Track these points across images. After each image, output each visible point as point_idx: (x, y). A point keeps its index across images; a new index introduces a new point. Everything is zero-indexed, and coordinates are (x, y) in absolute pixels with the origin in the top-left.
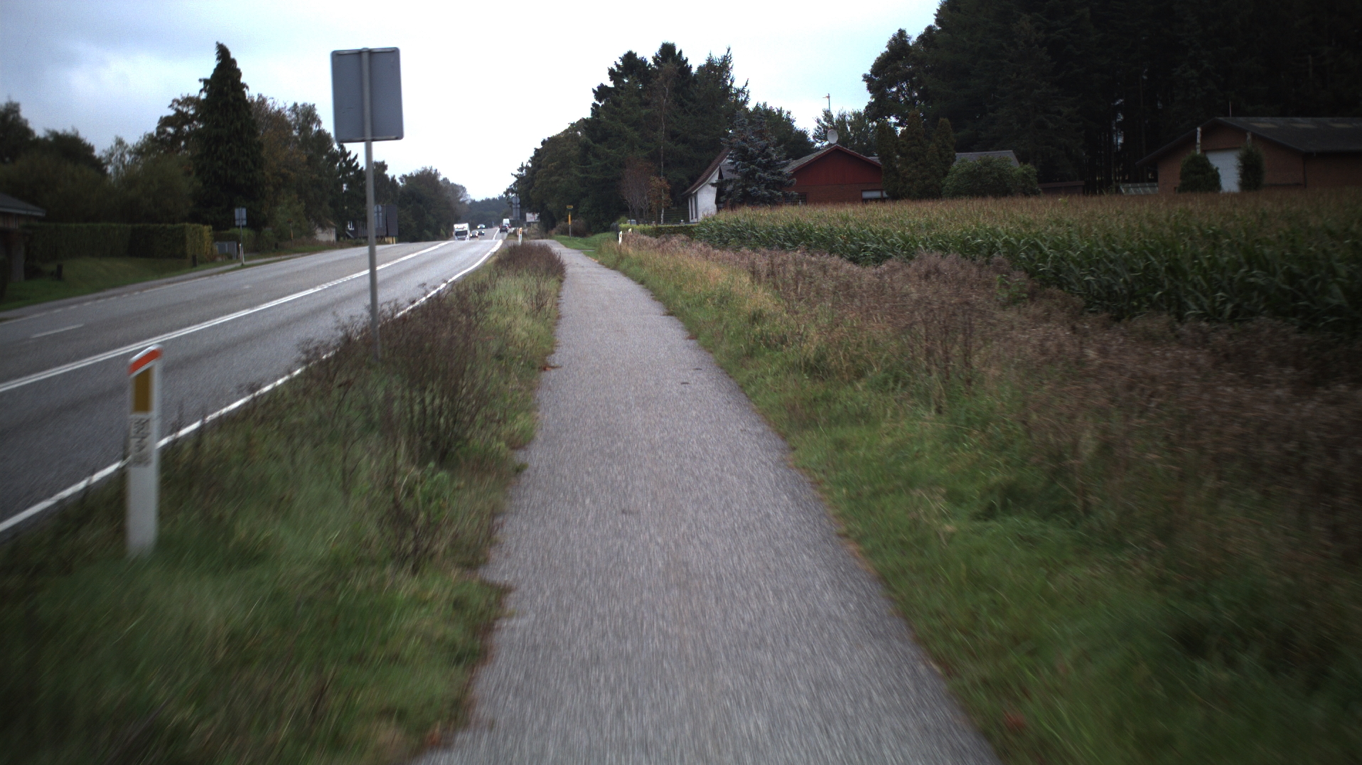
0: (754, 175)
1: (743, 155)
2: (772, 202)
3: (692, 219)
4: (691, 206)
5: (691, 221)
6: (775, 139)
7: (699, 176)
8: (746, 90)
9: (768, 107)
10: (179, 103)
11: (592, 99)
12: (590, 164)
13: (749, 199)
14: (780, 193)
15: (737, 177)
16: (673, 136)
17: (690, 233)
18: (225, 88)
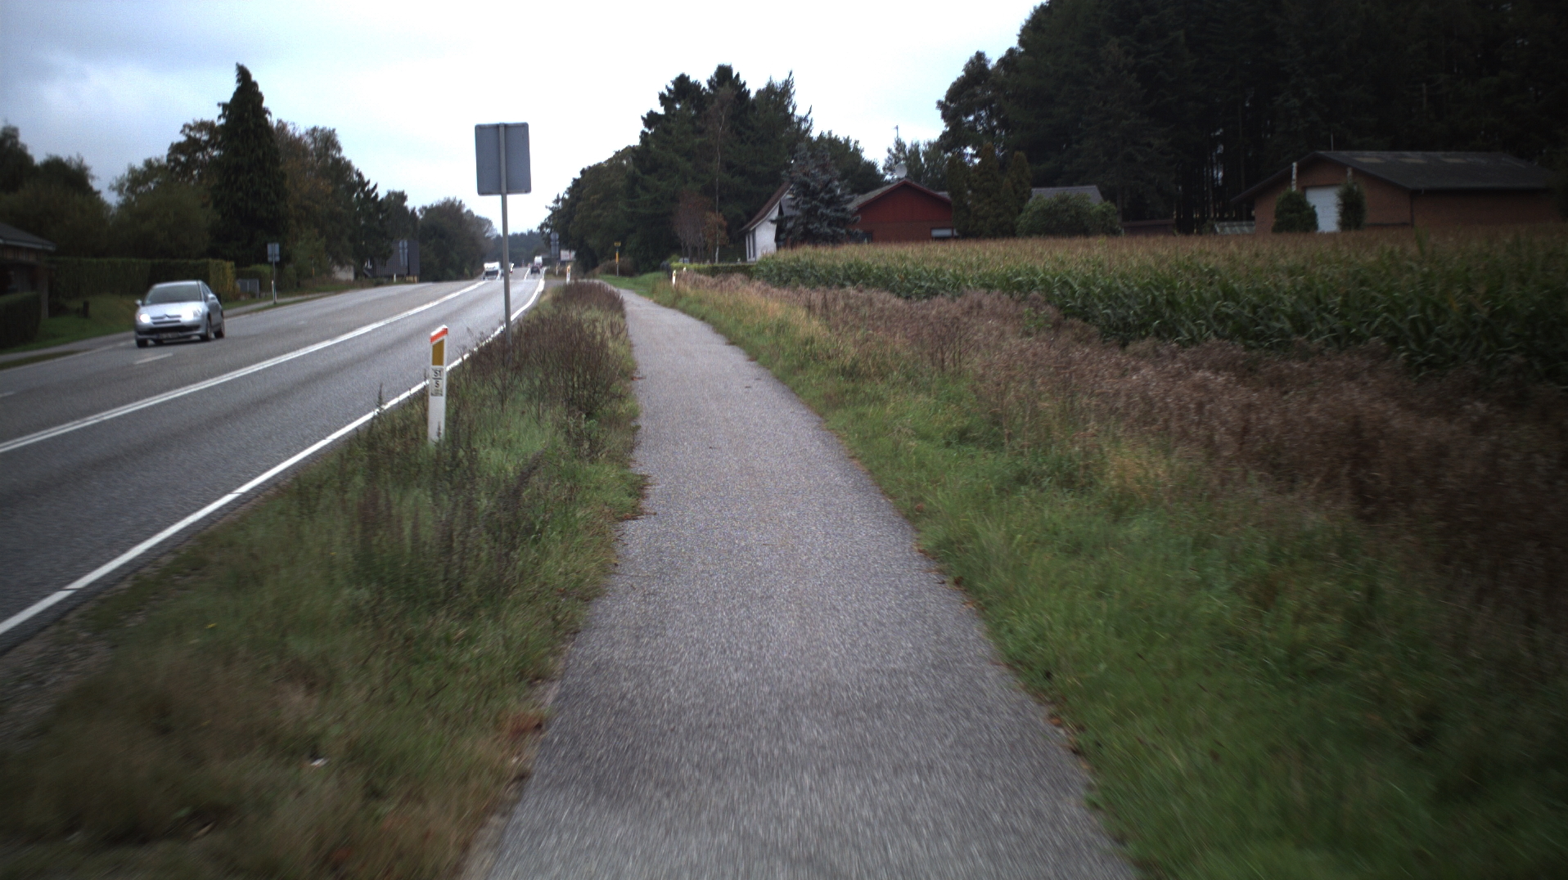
0: (816, 211)
1: (805, 190)
2: (834, 240)
3: (750, 257)
4: (748, 243)
5: (748, 260)
6: (838, 173)
7: (757, 211)
8: (809, 118)
9: (833, 136)
10: (191, 129)
11: (641, 127)
12: (638, 197)
13: (811, 237)
14: (843, 231)
15: (798, 213)
16: (729, 166)
17: (749, 273)
18: (246, 114)
